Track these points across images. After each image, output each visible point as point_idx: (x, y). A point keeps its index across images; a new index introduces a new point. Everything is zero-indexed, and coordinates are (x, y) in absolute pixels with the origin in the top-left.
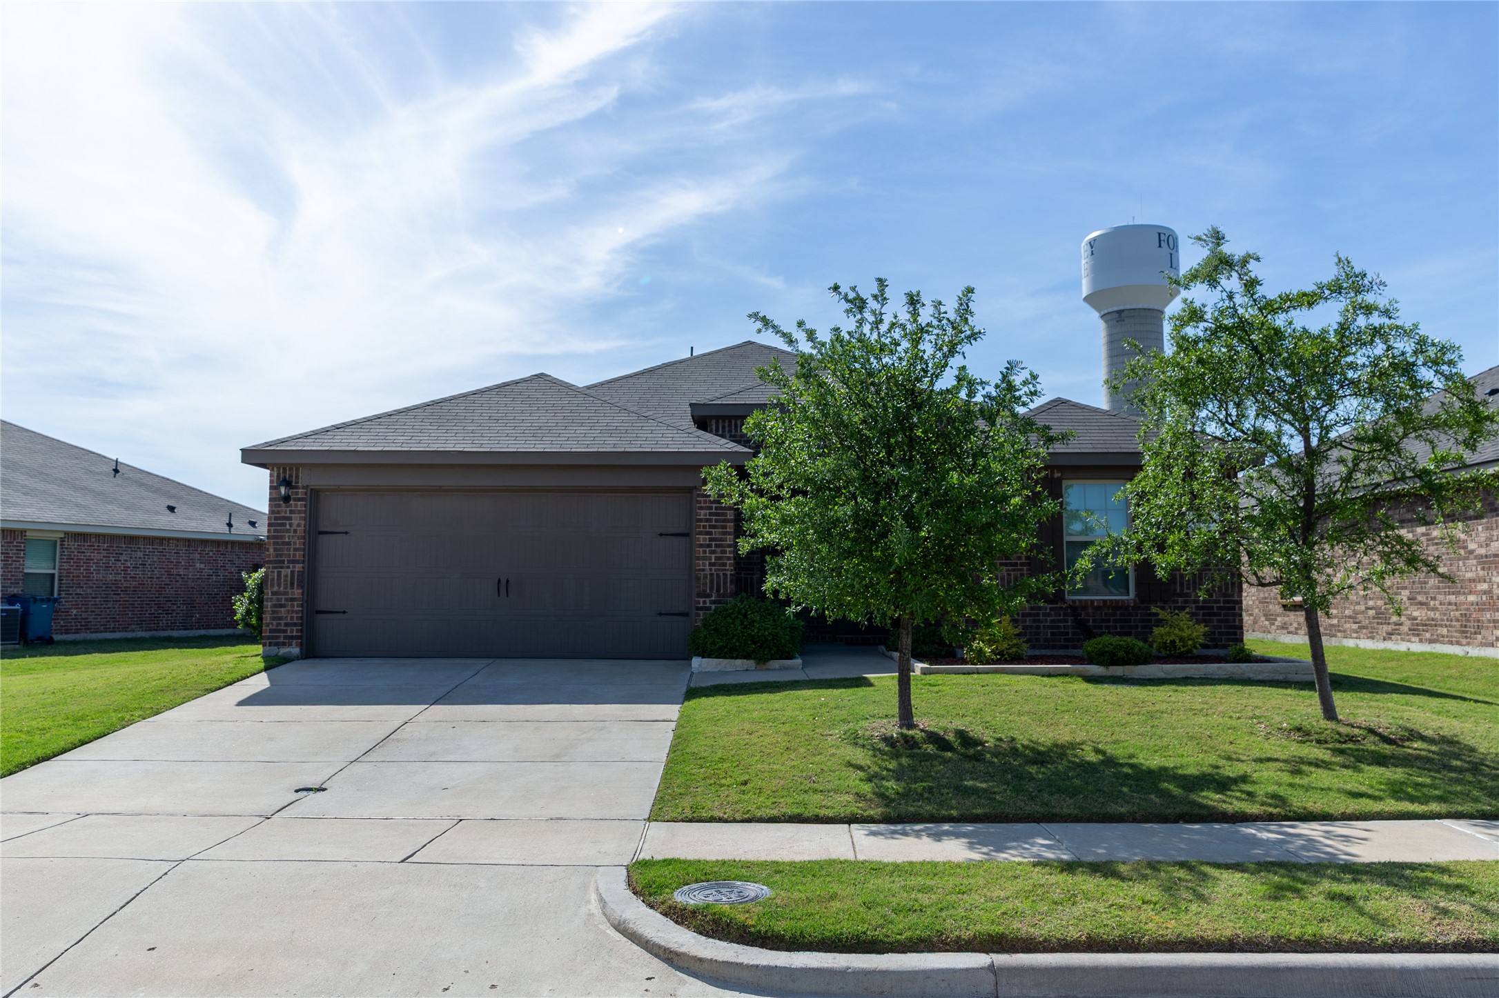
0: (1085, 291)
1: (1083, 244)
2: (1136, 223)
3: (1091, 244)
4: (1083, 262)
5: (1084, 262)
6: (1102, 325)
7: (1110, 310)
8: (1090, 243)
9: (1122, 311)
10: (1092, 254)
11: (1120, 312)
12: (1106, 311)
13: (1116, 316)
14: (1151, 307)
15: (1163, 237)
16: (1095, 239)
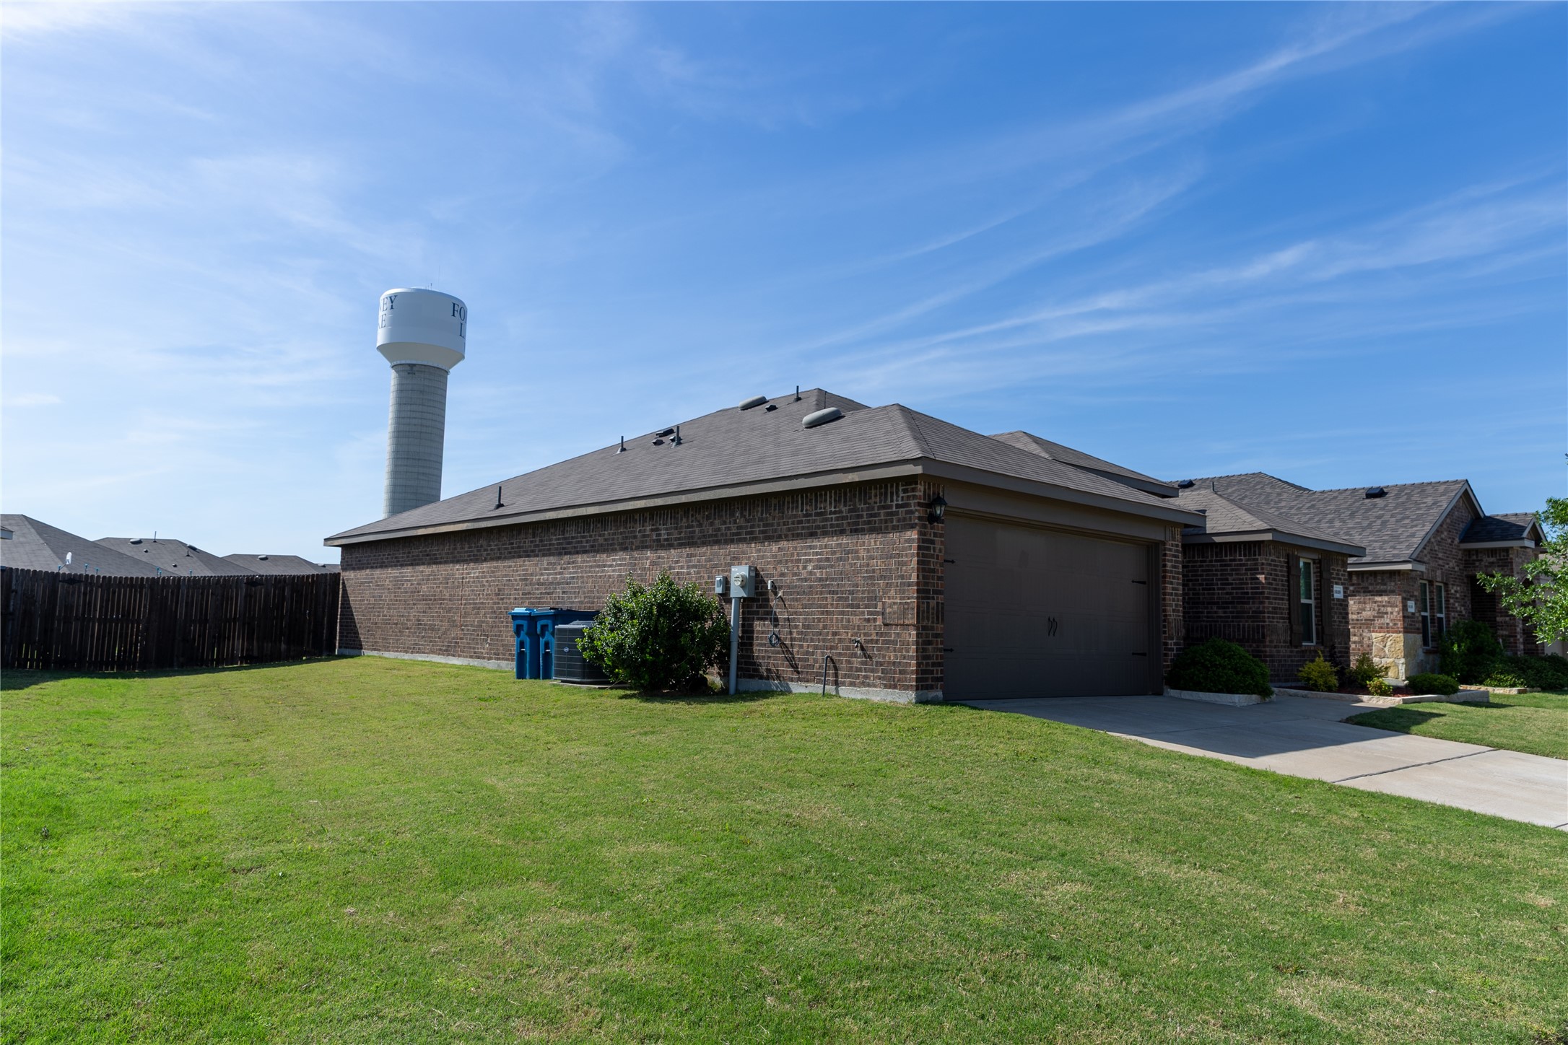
0: (381, 340)
1: (382, 298)
2: (433, 289)
3: (392, 299)
4: (381, 313)
5: (383, 313)
6: (393, 375)
7: (403, 362)
8: (390, 297)
9: (414, 365)
10: (392, 308)
11: (412, 366)
12: (399, 362)
13: (408, 368)
14: (440, 366)
15: (456, 308)
16: (396, 295)
